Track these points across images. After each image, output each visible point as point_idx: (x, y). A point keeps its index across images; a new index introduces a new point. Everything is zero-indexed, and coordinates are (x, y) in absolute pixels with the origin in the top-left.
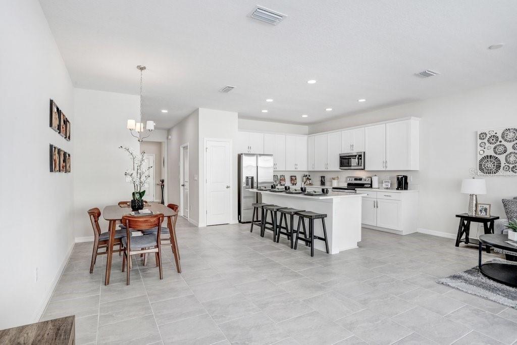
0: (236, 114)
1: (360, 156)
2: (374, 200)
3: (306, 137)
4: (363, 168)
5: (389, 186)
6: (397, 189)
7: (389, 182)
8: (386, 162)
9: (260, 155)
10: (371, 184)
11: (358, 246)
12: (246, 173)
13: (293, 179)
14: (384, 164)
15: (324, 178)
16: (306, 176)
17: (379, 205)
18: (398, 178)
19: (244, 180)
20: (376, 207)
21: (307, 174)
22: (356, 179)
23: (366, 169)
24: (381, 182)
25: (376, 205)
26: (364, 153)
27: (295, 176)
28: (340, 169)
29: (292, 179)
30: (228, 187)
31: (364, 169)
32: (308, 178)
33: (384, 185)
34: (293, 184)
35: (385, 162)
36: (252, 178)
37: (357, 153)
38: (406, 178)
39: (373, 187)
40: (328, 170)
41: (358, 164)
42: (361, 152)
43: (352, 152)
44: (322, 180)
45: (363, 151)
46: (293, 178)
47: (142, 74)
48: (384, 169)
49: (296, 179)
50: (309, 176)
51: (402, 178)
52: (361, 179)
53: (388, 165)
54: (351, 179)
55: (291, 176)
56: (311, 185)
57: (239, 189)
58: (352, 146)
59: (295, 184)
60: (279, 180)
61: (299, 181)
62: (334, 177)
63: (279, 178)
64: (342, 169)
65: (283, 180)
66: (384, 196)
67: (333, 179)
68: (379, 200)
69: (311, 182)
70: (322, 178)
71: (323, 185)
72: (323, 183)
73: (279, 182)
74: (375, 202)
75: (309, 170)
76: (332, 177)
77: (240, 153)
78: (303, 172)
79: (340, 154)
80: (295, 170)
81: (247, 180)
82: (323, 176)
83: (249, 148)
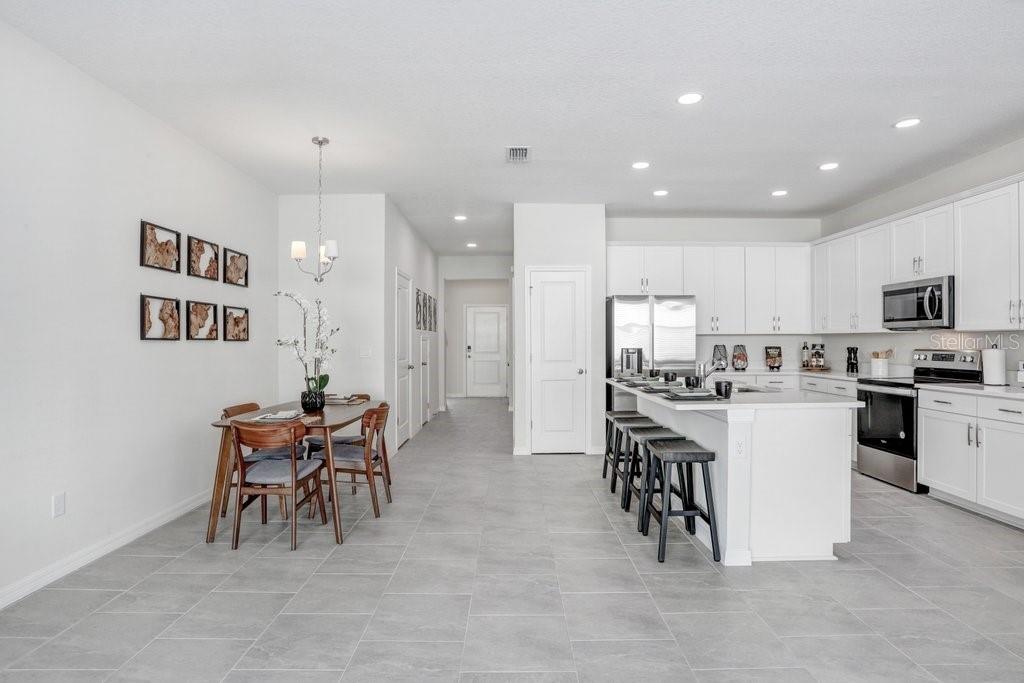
0: (601, 209)
1: (939, 287)
2: (970, 420)
3: (807, 248)
4: (946, 323)
8: (1020, 303)
9: (659, 298)
10: (980, 373)
11: (835, 554)
12: (621, 342)
13: (772, 356)
14: (1016, 309)
15: (855, 353)
16: (813, 346)
17: (983, 438)
19: (617, 355)
20: (974, 443)
21: (819, 341)
22: (936, 357)
23: (959, 328)
24: (1011, 367)
25: (973, 437)
26: (952, 279)
27: (779, 348)
28: (884, 327)
29: (768, 356)
30: (581, 372)
31: (951, 326)
32: (817, 353)
33: (1021, 377)
34: (772, 368)
36: (640, 352)
37: (930, 280)
39: (986, 381)
42: (941, 278)
43: (917, 277)
44: (849, 358)
45: (945, 273)
46: (771, 351)
47: (321, 153)
48: (1014, 327)
49: (780, 355)
50: (822, 346)
52: (950, 357)
54: (922, 357)
55: (766, 348)
56: (824, 369)
57: (609, 374)
58: (917, 261)
59: (778, 368)
60: (730, 358)
61: (791, 361)
62: (877, 351)
63: (730, 351)
64: (891, 329)
65: (739, 358)
66: (1000, 410)
67: (876, 355)
68: (982, 424)
69: (822, 364)
70: (850, 353)
71: (852, 371)
72: (852, 367)
73: (730, 362)
74: (969, 428)
75: (816, 332)
76: (873, 351)
77: (610, 295)
78: (801, 338)
79: (884, 287)
80: (772, 332)
81: (628, 357)
82: (853, 349)
83: (644, 282)
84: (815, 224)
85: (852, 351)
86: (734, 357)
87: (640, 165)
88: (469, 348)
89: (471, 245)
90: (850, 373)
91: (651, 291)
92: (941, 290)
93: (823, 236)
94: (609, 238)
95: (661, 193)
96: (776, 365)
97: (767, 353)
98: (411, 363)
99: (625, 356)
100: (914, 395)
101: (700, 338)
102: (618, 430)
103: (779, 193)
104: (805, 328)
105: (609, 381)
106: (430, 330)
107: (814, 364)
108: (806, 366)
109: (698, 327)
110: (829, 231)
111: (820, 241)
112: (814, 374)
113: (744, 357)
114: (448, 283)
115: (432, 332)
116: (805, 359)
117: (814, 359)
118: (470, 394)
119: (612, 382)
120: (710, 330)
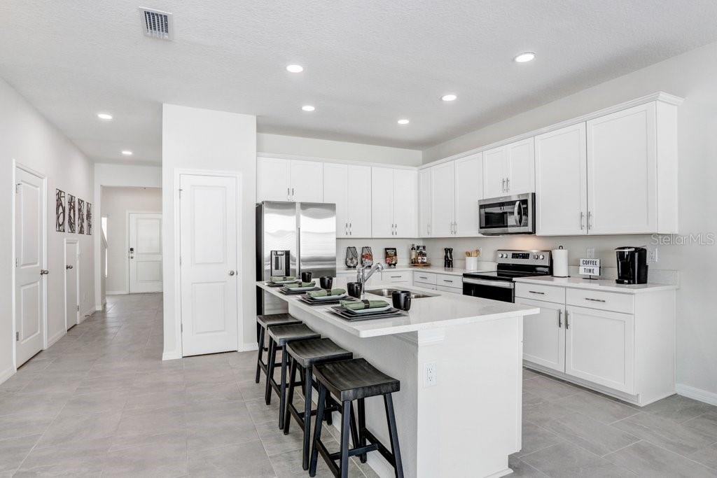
1: (525, 202)
2: (558, 306)
3: (414, 171)
4: (531, 230)
5: (596, 273)
6: (620, 281)
7: (594, 263)
8: (589, 215)
9: (305, 206)
10: (551, 268)
11: (510, 466)
12: (270, 245)
13: (390, 256)
14: (585, 219)
15: (451, 253)
16: (418, 247)
17: (570, 322)
18: (621, 256)
19: (266, 254)
20: (563, 325)
21: (421, 244)
22: (515, 256)
23: (538, 233)
24: (573, 263)
25: (563, 321)
26: (534, 195)
27: (395, 249)
28: (479, 232)
29: (387, 255)
30: (232, 274)
31: (534, 232)
32: (421, 253)
33: (582, 271)
34: (390, 265)
35: (585, 214)
36: (287, 253)
37: (519, 196)
38: (642, 253)
39: (555, 274)
40: (457, 236)
41: (520, 222)
42: (527, 194)
43: (506, 194)
44: (446, 257)
45: (531, 191)
46: (389, 252)
48: (584, 232)
49: (395, 254)
50: (424, 247)
51: (632, 254)
52: (526, 256)
53: (593, 221)
54: (505, 256)
55: (386, 249)
56: (426, 265)
57: (259, 277)
58: (506, 182)
59: (395, 265)
60: (359, 258)
61: (403, 259)
62: (469, 251)
63: (359, 252)
64: (483, 234)
65: (367, 257)
66: (587, 299)
67: (469, 254)
68: (570, 310)
69: (425, 261)
70: (446, 253)
71: (449, 267)
72: (448, 263)
73: (359, 262)
74: (560, 313)
75: (421, 237)
76: (466, 251)
77: (260, 202)
78: (409, 241)
79: (479, 201)
80: (392, 237)
81: (277, 259)
82: (449, 249)
83: (291, 191)
84: (418, 154)
85: (448, 251)
86: (363, 256)
87: (295, 68)
88: (132, 249)
89: (127, 153)
90: (447, 268)
91: (298, 199)
92: (527, 204)
93: (424, 164)
94: (260, 149)
95: (308, 108)
96: (393, 262)
97: (387, 253)
98: (45, 268)
99: (274, 257)
100: (512, 287)
101: (339, 240)
102: (271, 339)
103: (403, 122)
104: (414, 234)
105: (260, 284)
106: (81, 232)
107: (420, 261)
108: (414, 263)
109: (337, 232)
110: (428, 160)
111: (423, 166)
112: (419, 269)
113: (369, 256)
114: (106, 190)
115: (85, 236)
116: (413, 257)
117: (420, 258)
118: (132, 291)
119: (264, 285)
120: (345, 234)
